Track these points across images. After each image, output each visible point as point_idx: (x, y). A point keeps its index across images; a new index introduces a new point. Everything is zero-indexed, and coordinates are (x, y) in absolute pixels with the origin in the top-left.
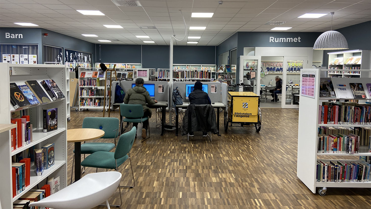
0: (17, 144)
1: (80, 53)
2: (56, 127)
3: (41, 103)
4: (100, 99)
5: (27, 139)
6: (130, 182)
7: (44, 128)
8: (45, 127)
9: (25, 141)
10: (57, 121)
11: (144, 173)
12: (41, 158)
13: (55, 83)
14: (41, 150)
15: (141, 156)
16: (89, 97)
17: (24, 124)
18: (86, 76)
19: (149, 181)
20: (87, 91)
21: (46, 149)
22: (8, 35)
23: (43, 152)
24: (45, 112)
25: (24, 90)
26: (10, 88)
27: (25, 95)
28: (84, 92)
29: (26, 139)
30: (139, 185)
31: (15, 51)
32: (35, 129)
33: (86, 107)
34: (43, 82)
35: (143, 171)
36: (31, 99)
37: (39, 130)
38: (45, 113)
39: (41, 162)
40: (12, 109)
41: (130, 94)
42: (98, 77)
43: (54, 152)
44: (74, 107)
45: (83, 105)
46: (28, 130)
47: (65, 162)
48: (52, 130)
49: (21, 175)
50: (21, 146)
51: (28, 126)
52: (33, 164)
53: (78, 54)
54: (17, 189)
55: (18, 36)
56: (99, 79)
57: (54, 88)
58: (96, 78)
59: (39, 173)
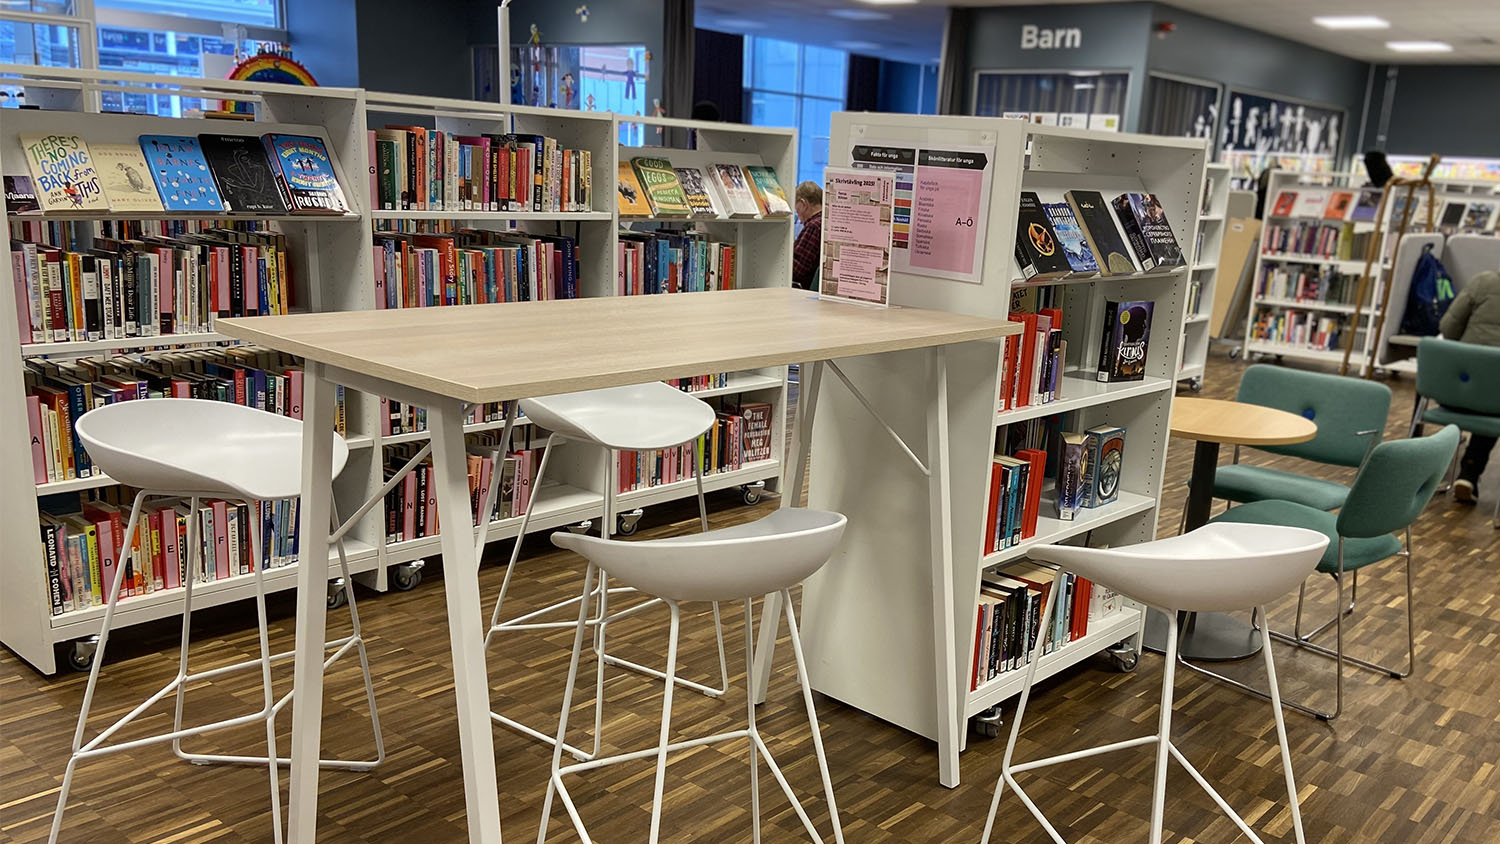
0: (1015, 395)
1: (1295, 107)
2: (1141, 369)
3: (1104, 271)
4: (1339, 318)
5: (1047, 385)
6: (1397, 656)
7: (1101, 368)
8: (1104, 363)
9: (1040, 392)
10: (1145, 349)
11: (1470, 645)
12: (1078, 461)
13: (1160, 206)
14: (1082, 438)
15: (1472, 580)
16: (1293, 304)
17: (1043, 334)
18: (1299, 210)
19: (1483, 678)
20: (1289, 277)
21: (1096, 440)
22: (1030, 37)
23: (1087, 445)
24: (1112, 308)
25: (1057, 221)
26: (1020, 208)
27: (1061, 236)
28: (1279, 279)
29: (1043, 386)
30: (1430, 677)
31: (1045, 100)
32: (1074, 368)
33: (1273, 347)
34: (1122, 201)
35: (1467, 634)
36: (1075, 254)
37: (1084, 372)
38: (1111, 312)
39: (1076, 477)
40: (1018, 276)
41: (1478, 301)
42: (1348, 217)
43: (1121, 457)
44: (1225, 342)
45: (1261, 337)
46: (1052, 356)
47: (1151, 502)
48: (1126, 378)
49: (1015, 494)
50: (1027, 404)
51: (1053, 342)
52: (1052, 486)
53: (1281, 111)
54: (997, 535)
55: (1063, 39)
56: (1351, 226)
57: (1154, 224)
58: (1341, 219)
59: (1066, 512)
